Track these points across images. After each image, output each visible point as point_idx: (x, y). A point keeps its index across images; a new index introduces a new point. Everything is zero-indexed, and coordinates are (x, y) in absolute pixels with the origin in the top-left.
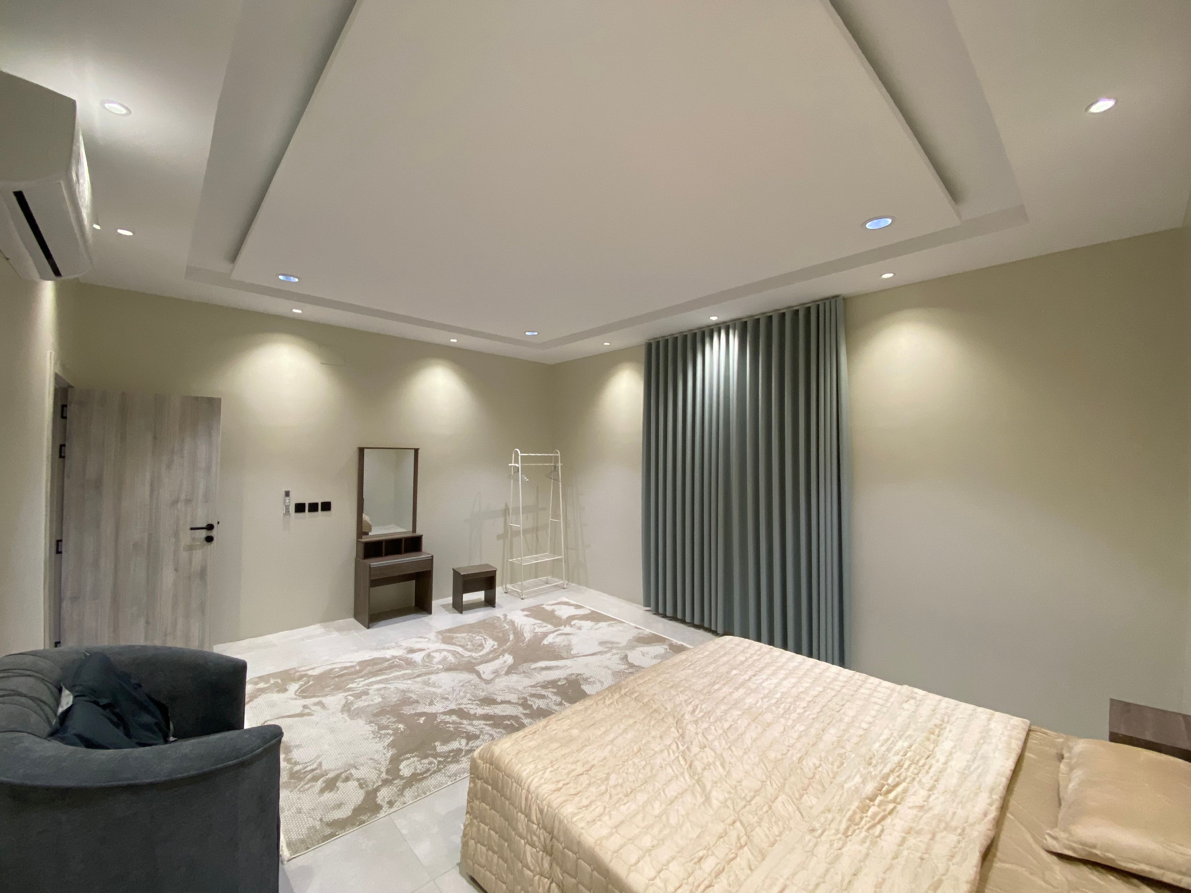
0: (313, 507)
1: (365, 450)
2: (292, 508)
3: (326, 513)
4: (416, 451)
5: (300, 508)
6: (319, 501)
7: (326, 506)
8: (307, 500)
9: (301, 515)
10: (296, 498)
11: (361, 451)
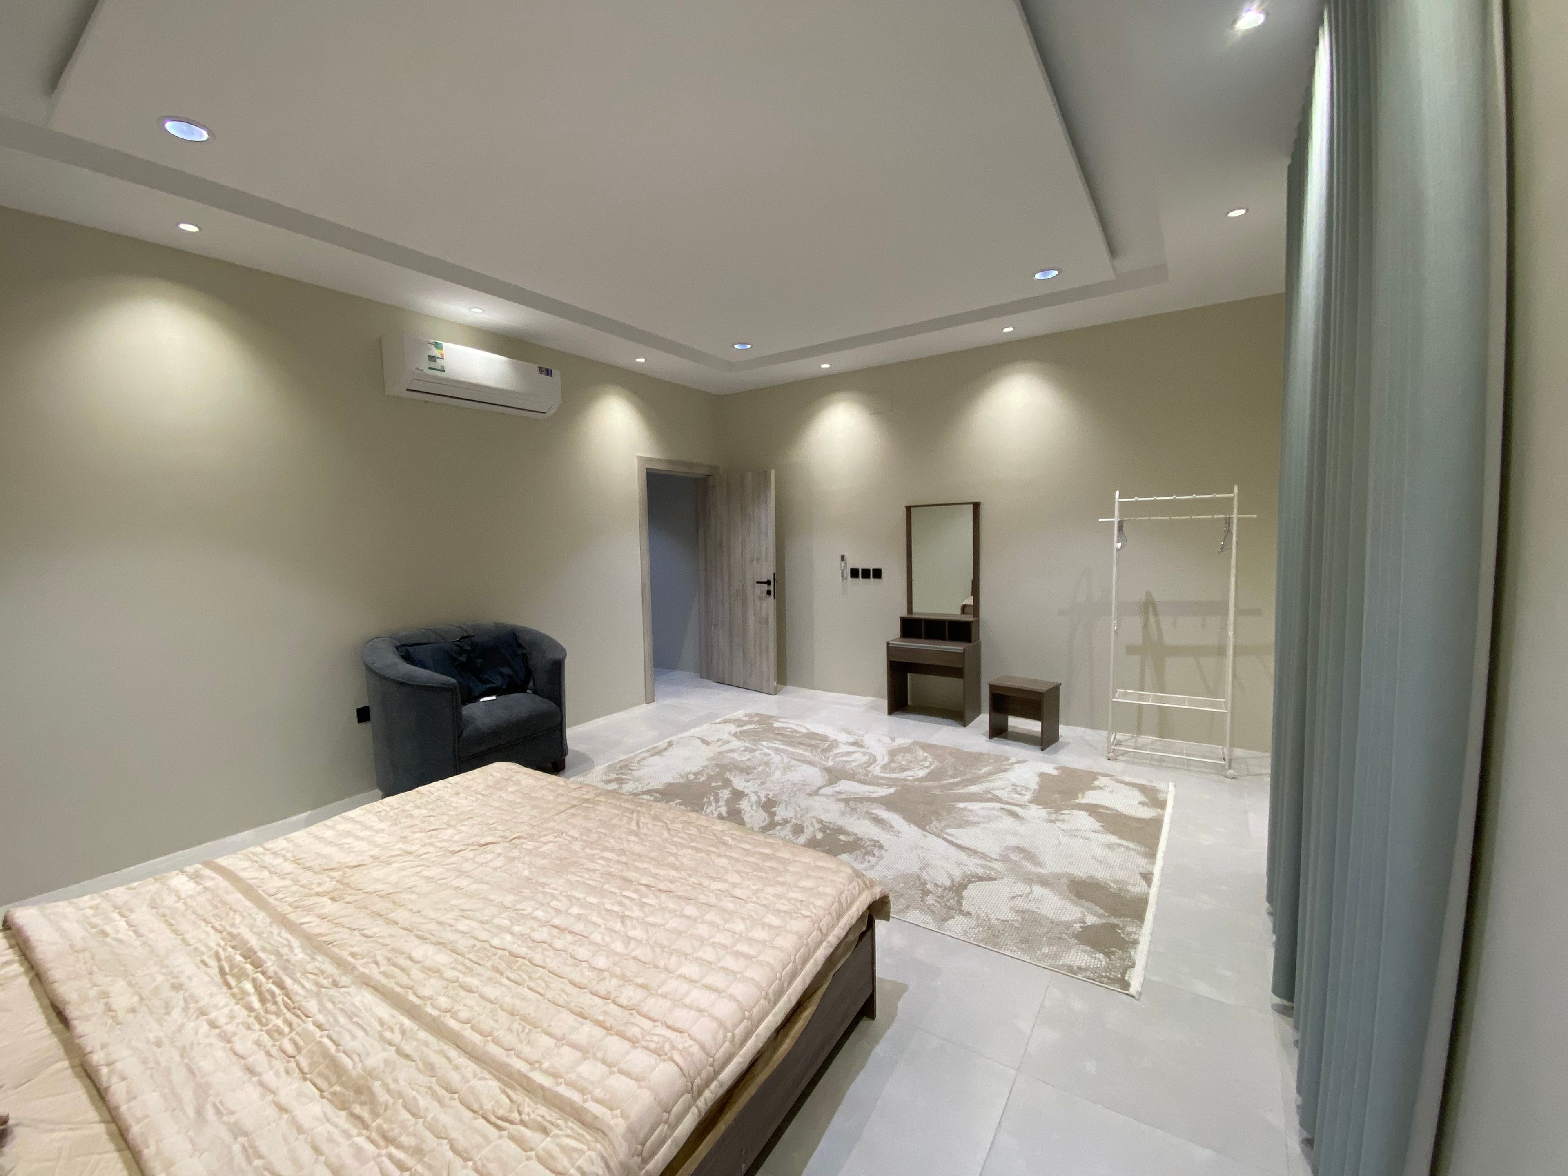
0: (866, 574)
1: (912, 508)
2: (848, 573)
3: (877, 580)
4: (976, 506)
5: (854, 573)
6: (871, 566)
7: (878, 574)
8: (860, 566)
9: (855, 580)
10: (852, 563)
11: (909, 509)
